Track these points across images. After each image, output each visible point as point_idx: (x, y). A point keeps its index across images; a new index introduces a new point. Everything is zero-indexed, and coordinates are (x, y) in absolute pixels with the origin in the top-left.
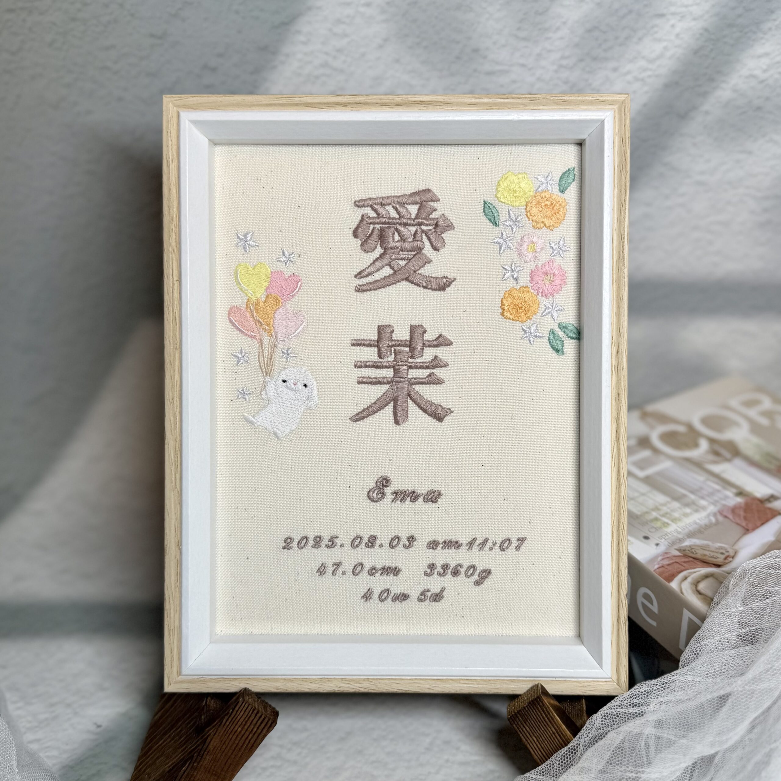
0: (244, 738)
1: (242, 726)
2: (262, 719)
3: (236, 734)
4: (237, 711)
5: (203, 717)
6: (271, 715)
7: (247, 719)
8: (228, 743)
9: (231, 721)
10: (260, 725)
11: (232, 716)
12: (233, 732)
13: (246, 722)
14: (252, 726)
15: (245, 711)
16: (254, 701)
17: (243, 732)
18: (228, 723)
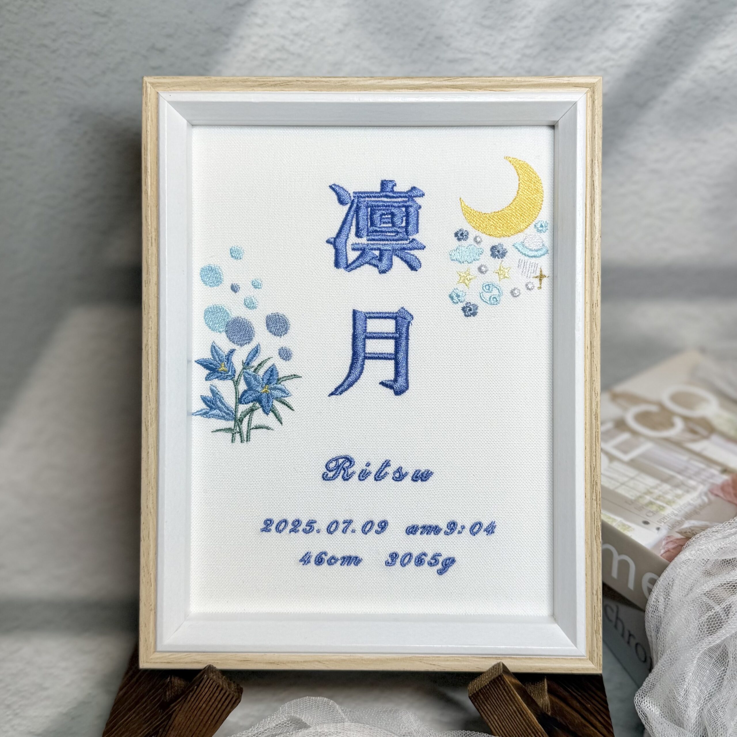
0: (208, 714)
1: (206, 702)
2: (226, 695)
3: (201, 710)
4: (202, 688)
5: (167, 693)
6: (235, 692)
7: (211, 696)
8: (193, 719)
9: (196, 697)
10: (224, 702)
11: (197, 692)
12: (198, 708)
13: (211, 699)
14: (217, 703)
15: (210, 687)
16: (218, 677)
17: (207, 708)
18: (192, 700)
